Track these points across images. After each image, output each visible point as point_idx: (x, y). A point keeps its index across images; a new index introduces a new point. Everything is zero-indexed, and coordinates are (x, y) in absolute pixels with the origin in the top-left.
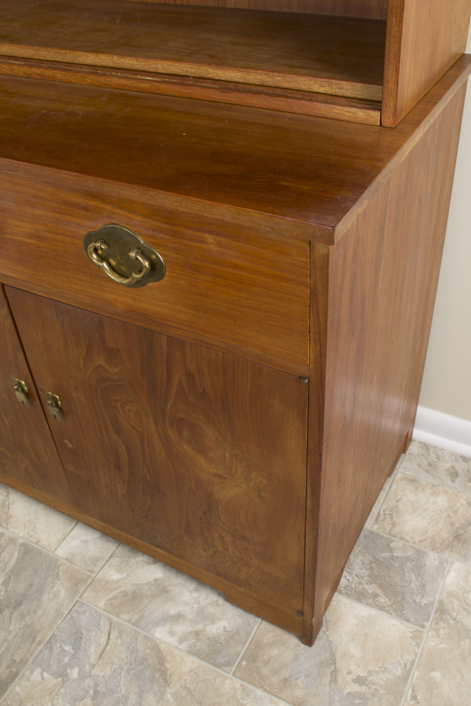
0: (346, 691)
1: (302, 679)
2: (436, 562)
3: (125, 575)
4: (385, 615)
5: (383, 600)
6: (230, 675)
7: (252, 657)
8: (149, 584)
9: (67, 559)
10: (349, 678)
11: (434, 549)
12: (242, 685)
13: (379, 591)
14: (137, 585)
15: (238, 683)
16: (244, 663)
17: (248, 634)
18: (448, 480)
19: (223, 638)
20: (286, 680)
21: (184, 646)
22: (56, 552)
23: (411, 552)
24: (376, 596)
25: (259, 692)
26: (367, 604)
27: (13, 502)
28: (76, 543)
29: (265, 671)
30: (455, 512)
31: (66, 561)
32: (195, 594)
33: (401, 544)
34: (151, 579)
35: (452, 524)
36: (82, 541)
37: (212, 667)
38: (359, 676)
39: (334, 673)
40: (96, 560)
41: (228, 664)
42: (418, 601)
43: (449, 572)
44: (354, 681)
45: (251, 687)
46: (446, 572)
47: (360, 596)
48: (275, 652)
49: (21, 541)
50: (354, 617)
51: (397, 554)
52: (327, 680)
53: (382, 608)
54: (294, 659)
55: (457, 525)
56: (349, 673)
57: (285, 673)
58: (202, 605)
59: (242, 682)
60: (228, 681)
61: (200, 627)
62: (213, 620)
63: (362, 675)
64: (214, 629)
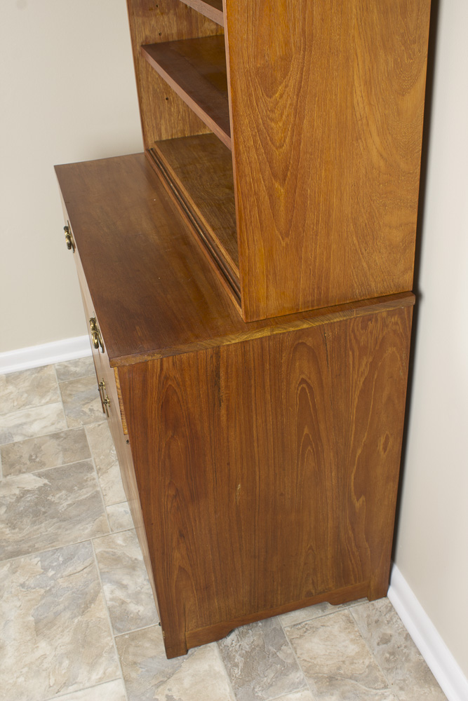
0: (157, 697)
1: (143, 670)
2: (297, 680)
3: (124, 545)
4: (227, 680)
5: (237, 672)
6: (113, 636)
7: (134, 638)
8: (130, 558)
9: (108, 515)
10: (167, 692)
11: (307, 671)
12: (113, 646)
13: (241, 665)
14: (125, 554)
15: (112, 643)
16: (127, 637)
17: (146, 624)
18: (376, 640)
19: (132, 615)
20: (135, 663)
21: (110, 603)
22: (108, 508)
23: (289, 661)
24: (236, 665)
25: (116, 657)
26: (226, 665)
27: (116, 465)
28: (122, 510)
29: (131, 650)
30: (352, 663)
31: (106, 516)
32: (145, 583)
33: (289, 652)
34: (134, 557)
35: (339, 668)
36: (125, 511)
37: (110, 625)
38: (172, 696)
39: (163, 683)
40: (121, 526)
41: (119, 630)
42: (256, 690)
43: (297, 692)
44: (167, 696)
45: (116, 650)
46: (295, 690)
47: (227, 657)
48: (147, 645)
49: (98, 489)
50: (209, 665)
51: (280, 655)
52: (154, 682)
53: (230, 675)
54: (152, 657)
55: (342, 672)
56: (169, 690)
57: (139, 660)
58: (142, 591)
59: (115, 644)
60: (109, 638)
61: (128, 600)
62: (138, 602)
63: (174, 697)
64: (133, 608)
